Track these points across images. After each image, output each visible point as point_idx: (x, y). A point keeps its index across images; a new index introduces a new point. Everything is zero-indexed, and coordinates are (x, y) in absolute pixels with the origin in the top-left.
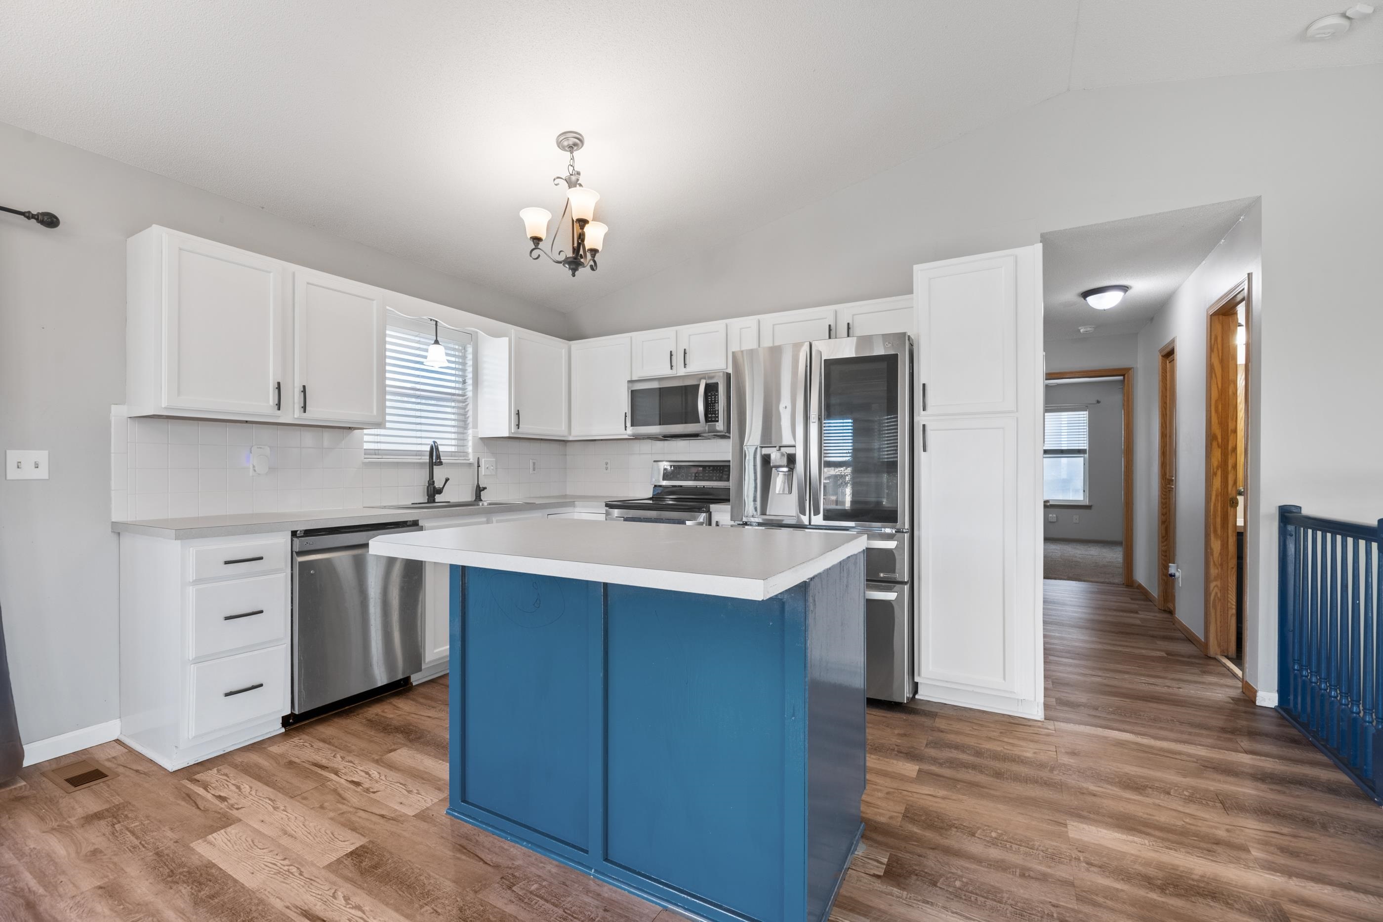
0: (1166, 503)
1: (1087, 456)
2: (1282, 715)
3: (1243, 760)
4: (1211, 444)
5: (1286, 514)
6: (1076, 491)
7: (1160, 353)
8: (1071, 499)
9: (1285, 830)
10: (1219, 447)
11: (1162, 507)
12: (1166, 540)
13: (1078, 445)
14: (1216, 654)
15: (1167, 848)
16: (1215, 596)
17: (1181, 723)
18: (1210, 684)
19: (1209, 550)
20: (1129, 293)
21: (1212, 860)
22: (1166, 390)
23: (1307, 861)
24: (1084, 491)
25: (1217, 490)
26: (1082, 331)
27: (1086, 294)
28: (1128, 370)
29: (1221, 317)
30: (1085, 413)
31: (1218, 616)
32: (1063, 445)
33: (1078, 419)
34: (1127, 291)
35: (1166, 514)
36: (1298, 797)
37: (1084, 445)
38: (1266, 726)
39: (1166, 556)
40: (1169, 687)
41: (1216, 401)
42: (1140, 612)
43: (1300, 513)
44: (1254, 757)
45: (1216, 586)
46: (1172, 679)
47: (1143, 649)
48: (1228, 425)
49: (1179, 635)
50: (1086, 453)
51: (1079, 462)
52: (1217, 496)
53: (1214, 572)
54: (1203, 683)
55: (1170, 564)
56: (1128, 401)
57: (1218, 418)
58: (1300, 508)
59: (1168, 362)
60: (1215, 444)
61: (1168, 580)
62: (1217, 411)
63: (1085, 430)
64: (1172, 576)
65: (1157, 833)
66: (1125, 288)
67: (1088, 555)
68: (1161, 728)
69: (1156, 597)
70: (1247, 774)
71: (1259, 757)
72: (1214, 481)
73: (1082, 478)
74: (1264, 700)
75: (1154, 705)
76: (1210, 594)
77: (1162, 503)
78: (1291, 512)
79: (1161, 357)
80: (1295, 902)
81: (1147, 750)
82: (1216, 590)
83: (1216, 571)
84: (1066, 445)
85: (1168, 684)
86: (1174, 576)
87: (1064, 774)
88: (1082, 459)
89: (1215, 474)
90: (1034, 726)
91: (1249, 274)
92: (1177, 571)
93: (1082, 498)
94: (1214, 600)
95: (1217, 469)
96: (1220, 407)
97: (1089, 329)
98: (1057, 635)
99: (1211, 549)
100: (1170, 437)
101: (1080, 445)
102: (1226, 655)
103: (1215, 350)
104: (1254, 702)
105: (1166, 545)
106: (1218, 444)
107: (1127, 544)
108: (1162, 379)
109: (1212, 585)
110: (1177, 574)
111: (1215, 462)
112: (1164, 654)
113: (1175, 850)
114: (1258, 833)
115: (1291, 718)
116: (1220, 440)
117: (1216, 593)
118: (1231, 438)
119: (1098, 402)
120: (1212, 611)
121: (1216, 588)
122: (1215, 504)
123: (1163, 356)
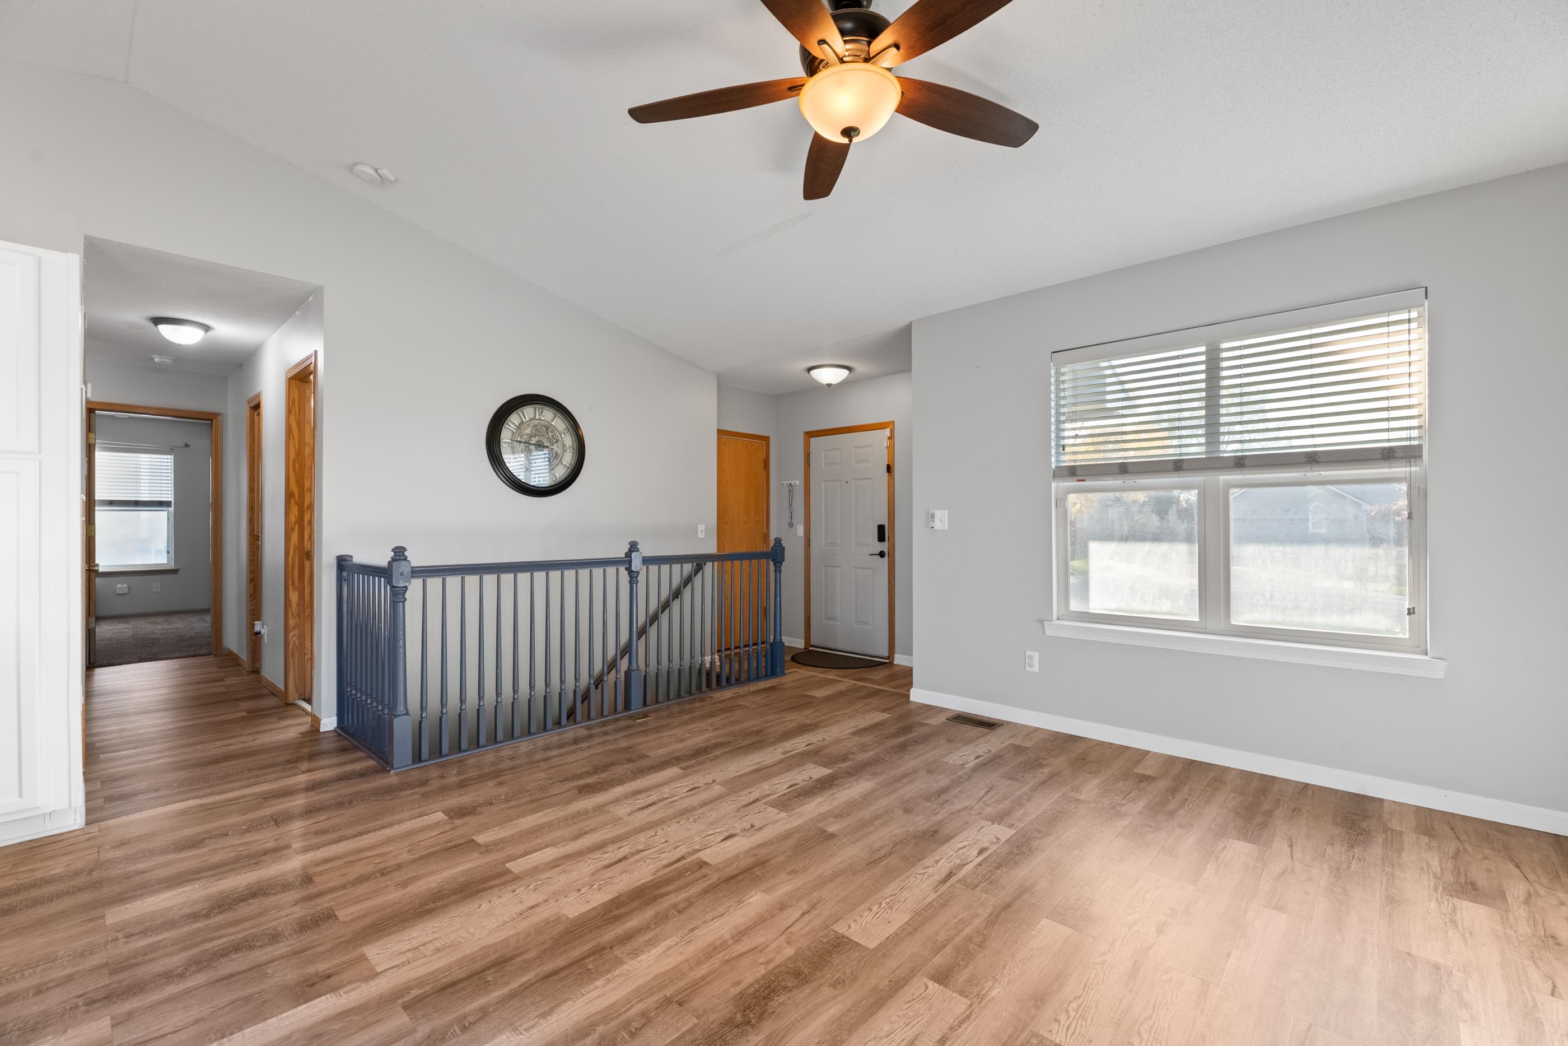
0: (254, 560)
1: (172, 509)
2: (339, 733)
3: (299, 780)
4: (289, 501)
5: (343, 563)
6: (159, 552)
7: (248, 403)
8: (153, 562)
9: (321, 818)
10: (296, 504)
11: (250, 565)
12: (254, 599)
13: (159, 496)
14: (295, 700)
15: (217, 880)
16: (293, 645)
17: (250, 770)
18: (285, 727)
19: (288, 602)
20: (210, 333)
21: (257, 869)
22: (254, 443)
23: (335, 831)
24: (168, 552)
25: (295, 544)
26: (156, 360)
27: (157, 321)
28: (216, 415)
29: (298, 382)
30: (169, 457)
31: (296, 663)
32: (141, 495)
33: (159, 464)
34: (208, 331)
35: (254, 571)
36: (337, 790)
37: (169, 496)
38: (326, 746)
39: (254, 615)
40: (244, 742)
41: (294, 460)
42: (226, 679)
43: (352, 561)
44: (310, 773)
45: (295, 635)
46: (249, 734)
47: (223, 714)
48: (304, 484)
49: (265, 691)
50: (171, 506)
51: (161, 519)
52: (294, 550)
53: (292, 622)
54: (278, 728)
55: (256, 622)
56: (216, 449)
57: (295, 477)
58: (352, 557)
59: (256, 414)
60: (292, 501)
61: (255, 638)
62: (294, 470)
63: (169, 478)
64: (258, 633)
65: (209, 873)
66: (207, 328)
67: (171, 629)
68: (230, 782)
69: (245, 660)
70: (301, 789)
71: (313, 773)
72: (292, 536)
73: (166, 536)
74: (326, 725)
75: (226, 764)
76: (289, 644)
77: (250, 559)
78: (345, 560)
79: (249, 408)
80: (319, 864)
81: (209, 807)
82: (294, 639)
83: (294, 621)
84: (148, 495)
85: (244, 740)
86: (260, 633)
87: (107, 869)
88: (166, 513)
89: (293, 529)
90: (69, 838)
91: (315, 351)
92: (263, 627)
93: (165, 562)
94: (293, 649)
95: (295, 524)
96: (297, 466)
97: (165, 360)
98: (115, 728)
99: (289, 601)
100: (258, 492)
101: (162, 496)
102: (303, 697)
103: (293, 412)
104: (318, 730)
105: (255, 603)
106: (295, 501)
107: (215, 610)
108: (250, 431)
109: (291, 635)
110: (263, 631)
111: (293, 519)
112: (244, 714)
113: (225, 878)
114: (301, 830)
115: (344, 732)
116: (297, 498)
117: (294, 642)
118: (307, 496)
119: (187, 445)
120: (291, 660)
121: (294, 638)
122: (293, 558)
123: (251, 408)
